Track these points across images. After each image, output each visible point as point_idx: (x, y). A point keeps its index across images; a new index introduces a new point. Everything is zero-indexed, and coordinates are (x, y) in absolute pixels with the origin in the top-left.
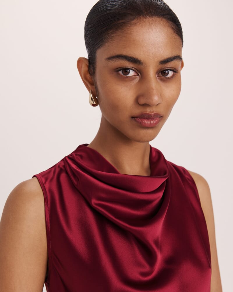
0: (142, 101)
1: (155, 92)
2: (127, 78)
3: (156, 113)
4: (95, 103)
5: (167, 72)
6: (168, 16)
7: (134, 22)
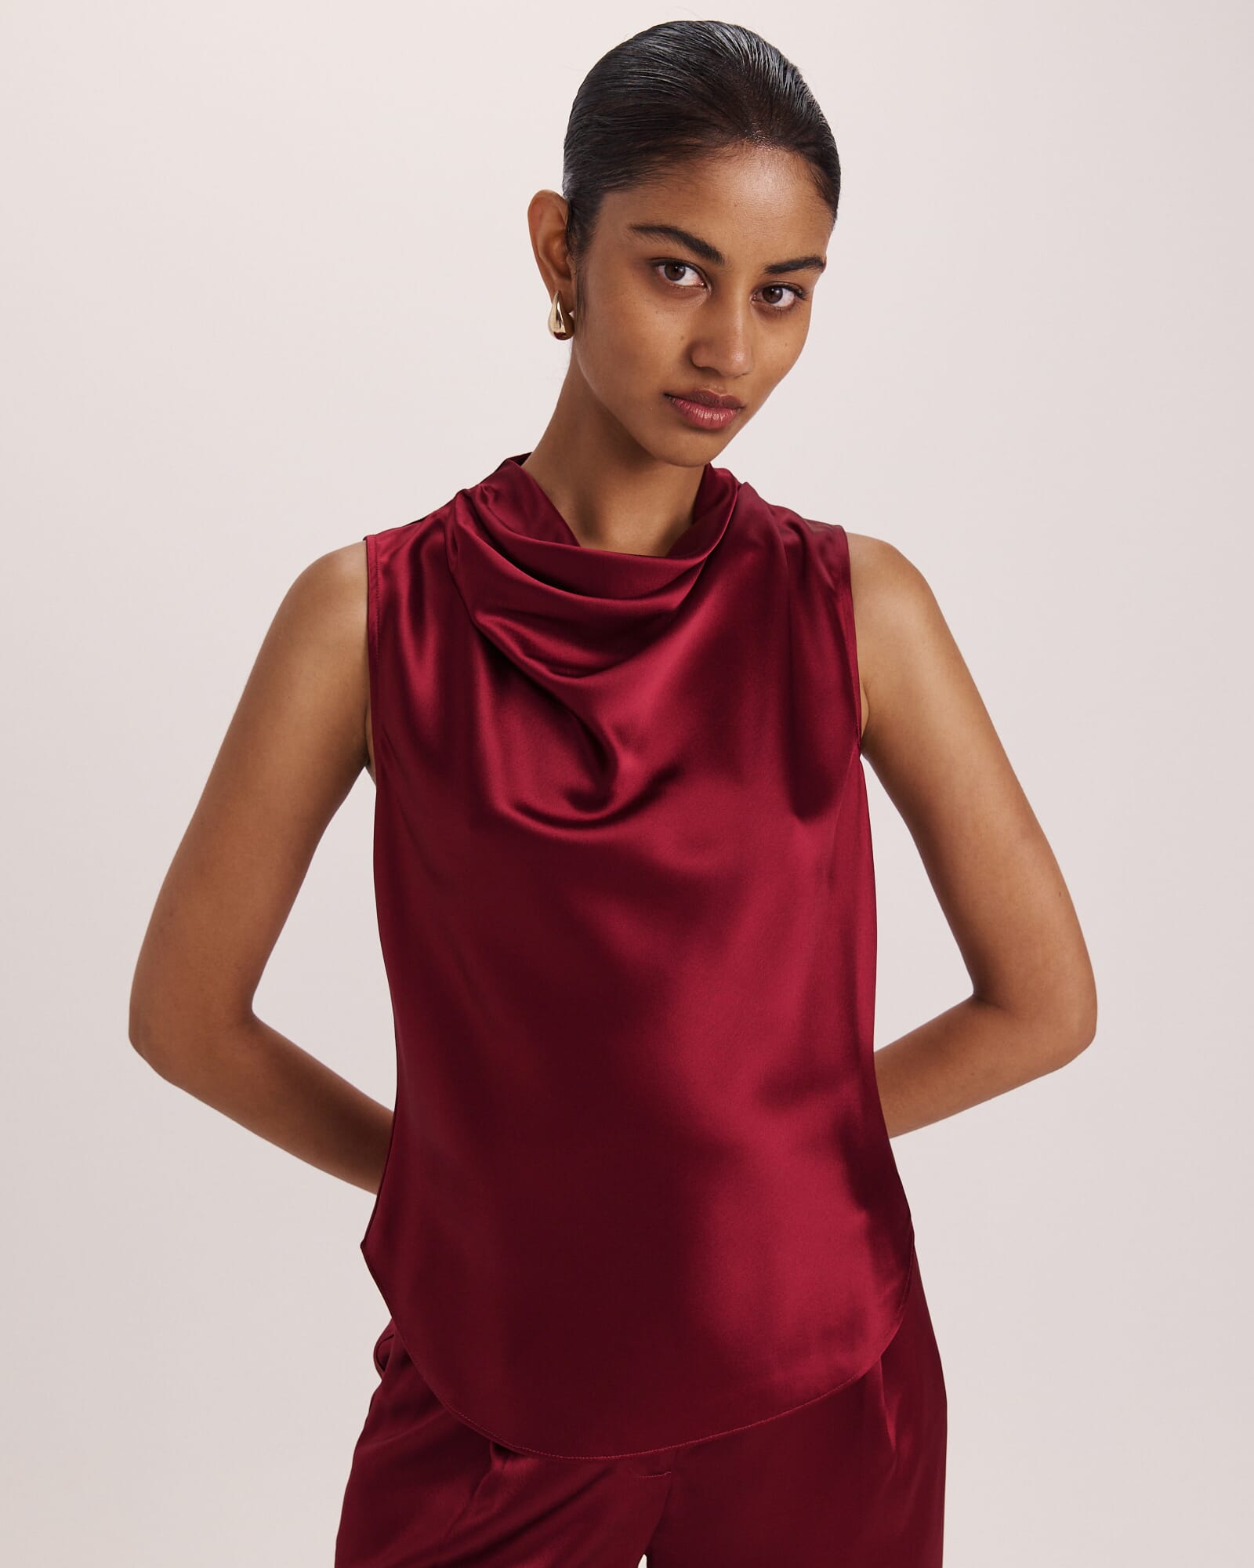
0: (702, 359)
1: (740, 342)
2: (676, 289)
3: (730, 397)
4: (563, 330)
5: (778, 292)
6: (812, 149)
7: (724, 153)
